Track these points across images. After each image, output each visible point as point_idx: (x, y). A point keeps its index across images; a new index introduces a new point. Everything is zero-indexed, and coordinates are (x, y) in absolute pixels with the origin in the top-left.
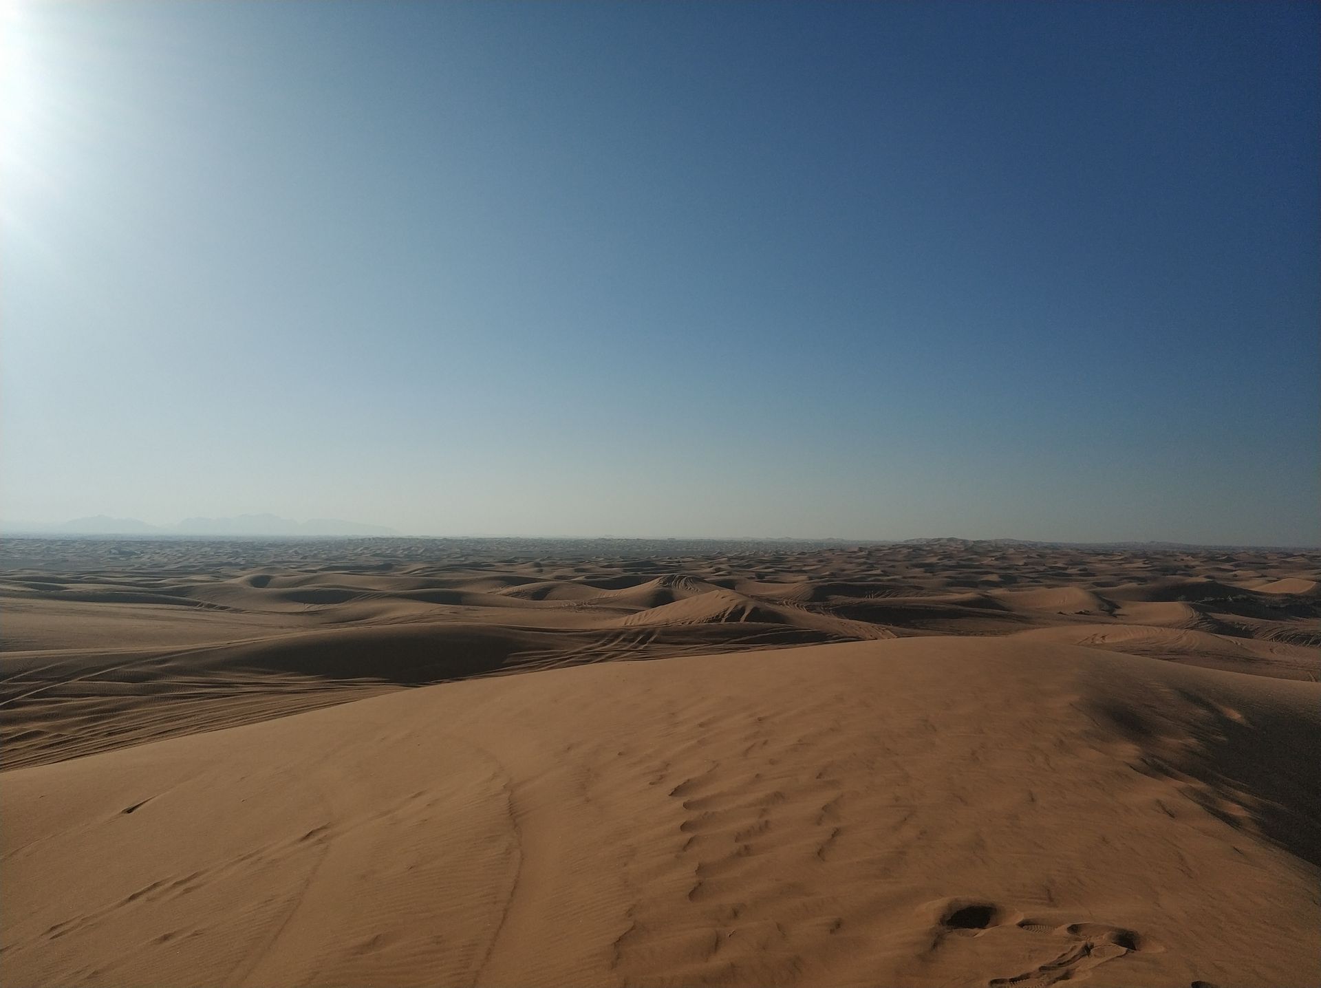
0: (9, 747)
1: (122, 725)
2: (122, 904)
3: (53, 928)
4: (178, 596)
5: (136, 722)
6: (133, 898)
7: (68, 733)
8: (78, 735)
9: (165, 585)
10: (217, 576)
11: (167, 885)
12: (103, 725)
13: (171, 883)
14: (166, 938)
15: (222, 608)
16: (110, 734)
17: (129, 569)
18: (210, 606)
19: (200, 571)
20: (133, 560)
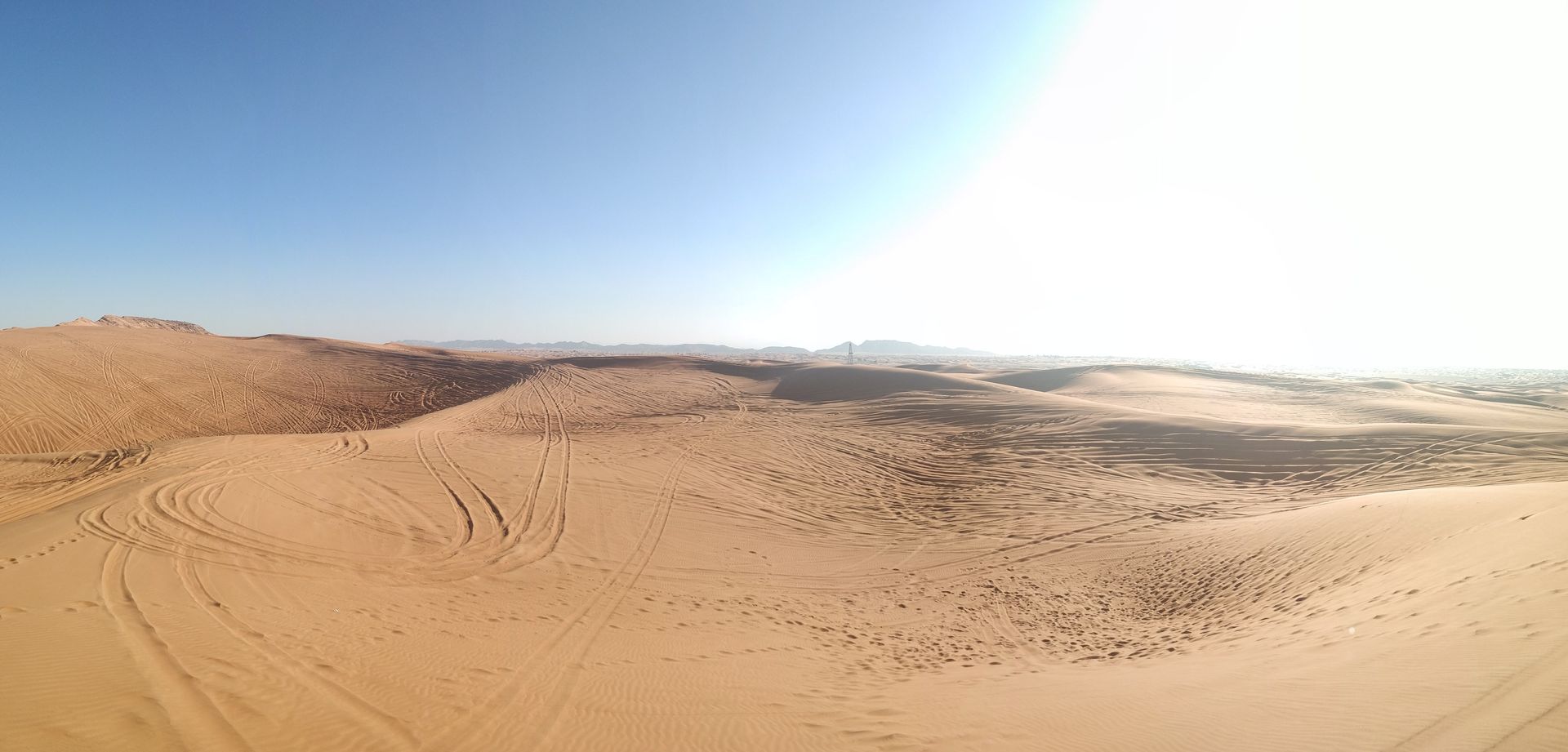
0: (1457, 474)
1: (1511, 471)
2: (1527, 568)
3: (1494, 572)
4: (1536, 401)
5: (1518, 470)
6: (1533, 566)
7: (1484, 471)
8: (1489, 473)
9: (1528, 394)
10: (1558, 390)
11: (1549, 564)
12: (1501, 469)
13: (1552, 563)
14: (1557, 591)
15: (1562, 409)
16: (1505, 475)
17: (1508, 384)
18: (1554, 408)
19: (1548, 387)
20: (1510, 379)
